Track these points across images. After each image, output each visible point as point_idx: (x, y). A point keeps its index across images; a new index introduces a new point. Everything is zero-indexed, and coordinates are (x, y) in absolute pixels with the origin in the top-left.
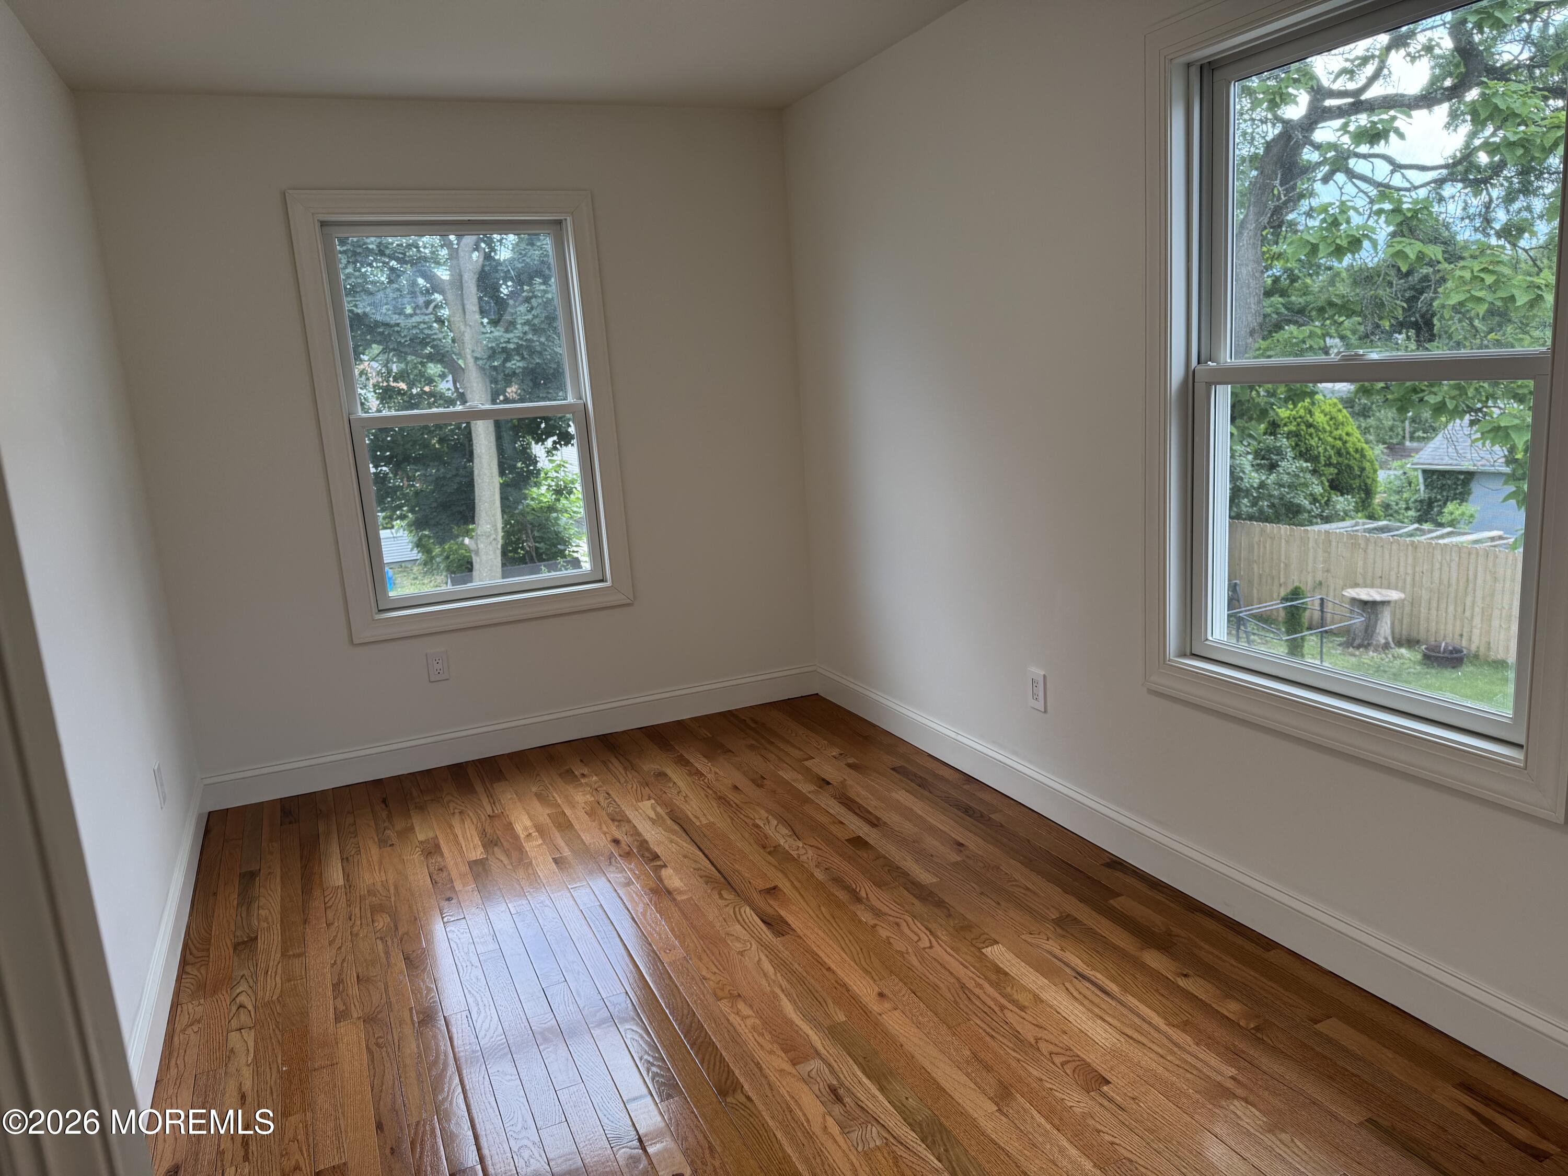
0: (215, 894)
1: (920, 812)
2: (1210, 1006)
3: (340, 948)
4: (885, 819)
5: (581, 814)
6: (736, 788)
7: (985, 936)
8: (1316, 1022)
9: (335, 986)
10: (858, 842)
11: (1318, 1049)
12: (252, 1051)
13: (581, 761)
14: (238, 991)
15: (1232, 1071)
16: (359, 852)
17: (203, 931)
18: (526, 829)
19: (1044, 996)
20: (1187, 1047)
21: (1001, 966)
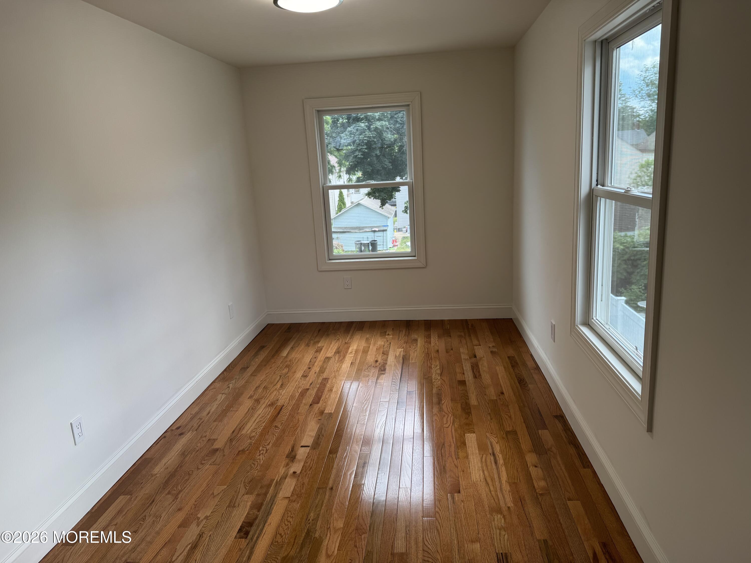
0: (249, 351)
1: (500, 377)
2: (532, 480)
3: (267, 376)
4: (483, 376)
5: (375, 349)
6: (438, 351)
7: (473, 429)
8: (569, 499)
9: (257, 387)
10: (463, 383)
11: (557, 510)
12: (221, 401)
13: (393, 329)
14: (232, 382)
15: (511, 504)
16: (297, 347)
17: (237, 362)
18: (353, 350)
19: (471, 457)
20: (504, 492)
21: (467, 441)
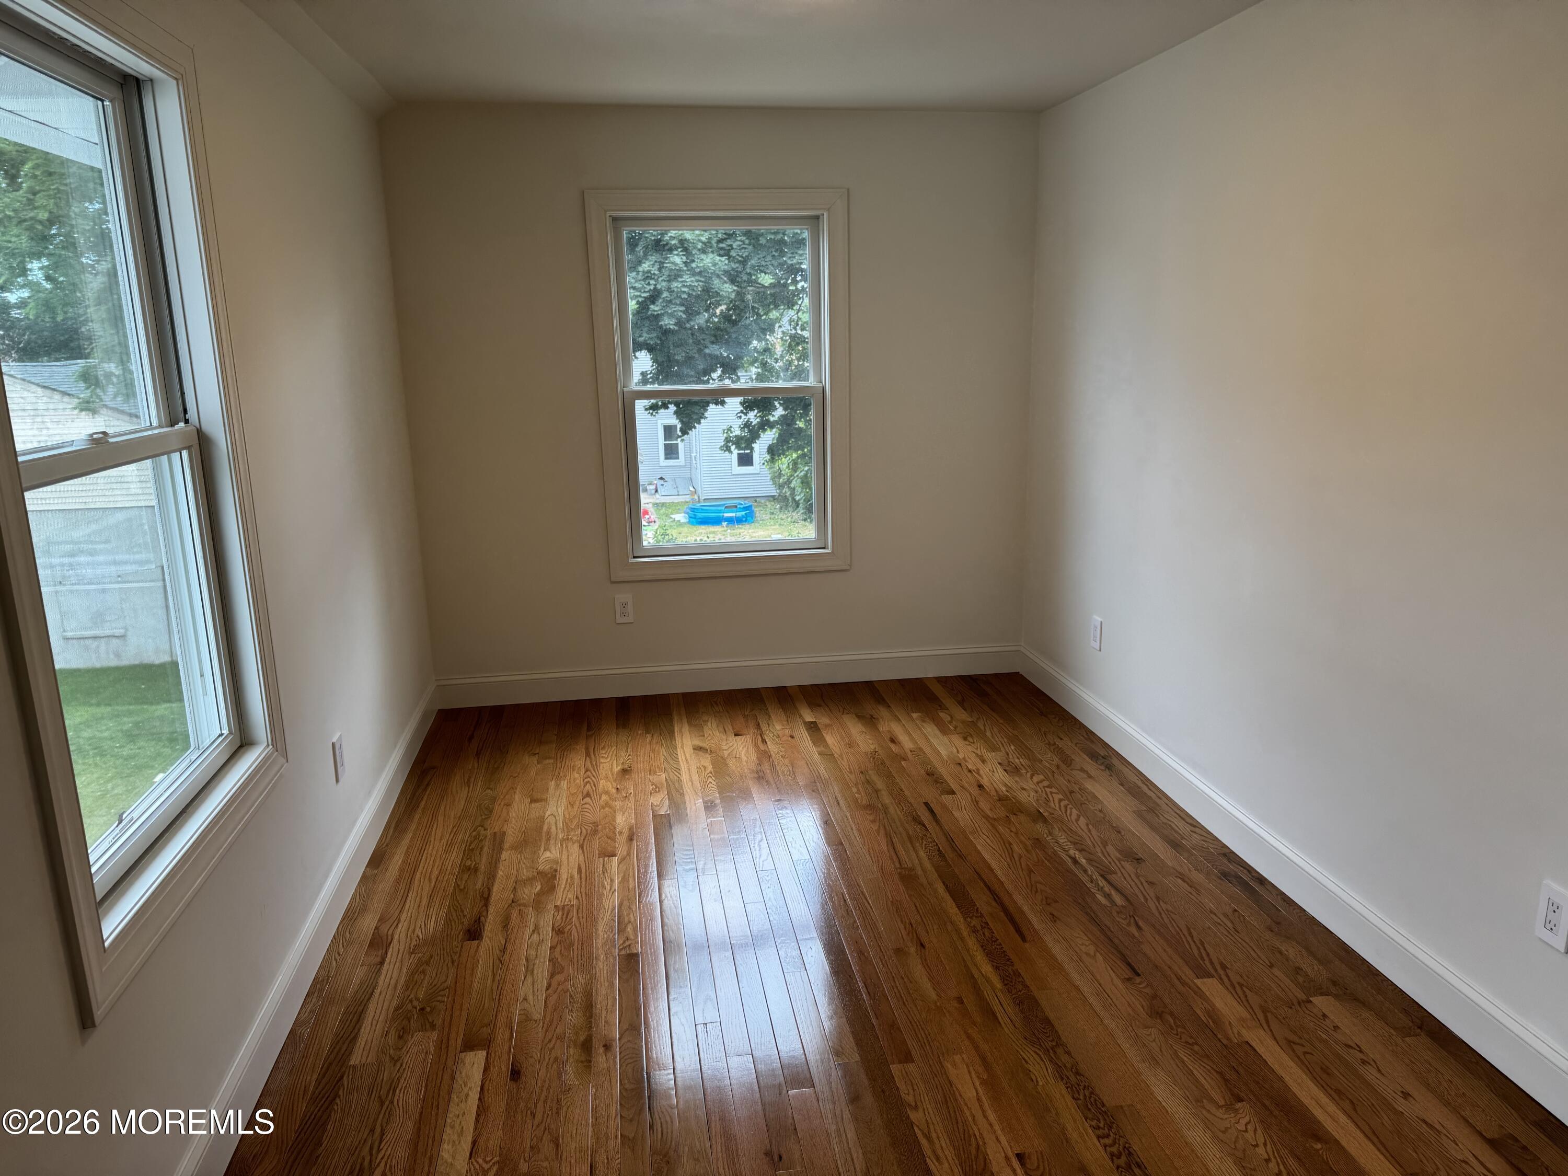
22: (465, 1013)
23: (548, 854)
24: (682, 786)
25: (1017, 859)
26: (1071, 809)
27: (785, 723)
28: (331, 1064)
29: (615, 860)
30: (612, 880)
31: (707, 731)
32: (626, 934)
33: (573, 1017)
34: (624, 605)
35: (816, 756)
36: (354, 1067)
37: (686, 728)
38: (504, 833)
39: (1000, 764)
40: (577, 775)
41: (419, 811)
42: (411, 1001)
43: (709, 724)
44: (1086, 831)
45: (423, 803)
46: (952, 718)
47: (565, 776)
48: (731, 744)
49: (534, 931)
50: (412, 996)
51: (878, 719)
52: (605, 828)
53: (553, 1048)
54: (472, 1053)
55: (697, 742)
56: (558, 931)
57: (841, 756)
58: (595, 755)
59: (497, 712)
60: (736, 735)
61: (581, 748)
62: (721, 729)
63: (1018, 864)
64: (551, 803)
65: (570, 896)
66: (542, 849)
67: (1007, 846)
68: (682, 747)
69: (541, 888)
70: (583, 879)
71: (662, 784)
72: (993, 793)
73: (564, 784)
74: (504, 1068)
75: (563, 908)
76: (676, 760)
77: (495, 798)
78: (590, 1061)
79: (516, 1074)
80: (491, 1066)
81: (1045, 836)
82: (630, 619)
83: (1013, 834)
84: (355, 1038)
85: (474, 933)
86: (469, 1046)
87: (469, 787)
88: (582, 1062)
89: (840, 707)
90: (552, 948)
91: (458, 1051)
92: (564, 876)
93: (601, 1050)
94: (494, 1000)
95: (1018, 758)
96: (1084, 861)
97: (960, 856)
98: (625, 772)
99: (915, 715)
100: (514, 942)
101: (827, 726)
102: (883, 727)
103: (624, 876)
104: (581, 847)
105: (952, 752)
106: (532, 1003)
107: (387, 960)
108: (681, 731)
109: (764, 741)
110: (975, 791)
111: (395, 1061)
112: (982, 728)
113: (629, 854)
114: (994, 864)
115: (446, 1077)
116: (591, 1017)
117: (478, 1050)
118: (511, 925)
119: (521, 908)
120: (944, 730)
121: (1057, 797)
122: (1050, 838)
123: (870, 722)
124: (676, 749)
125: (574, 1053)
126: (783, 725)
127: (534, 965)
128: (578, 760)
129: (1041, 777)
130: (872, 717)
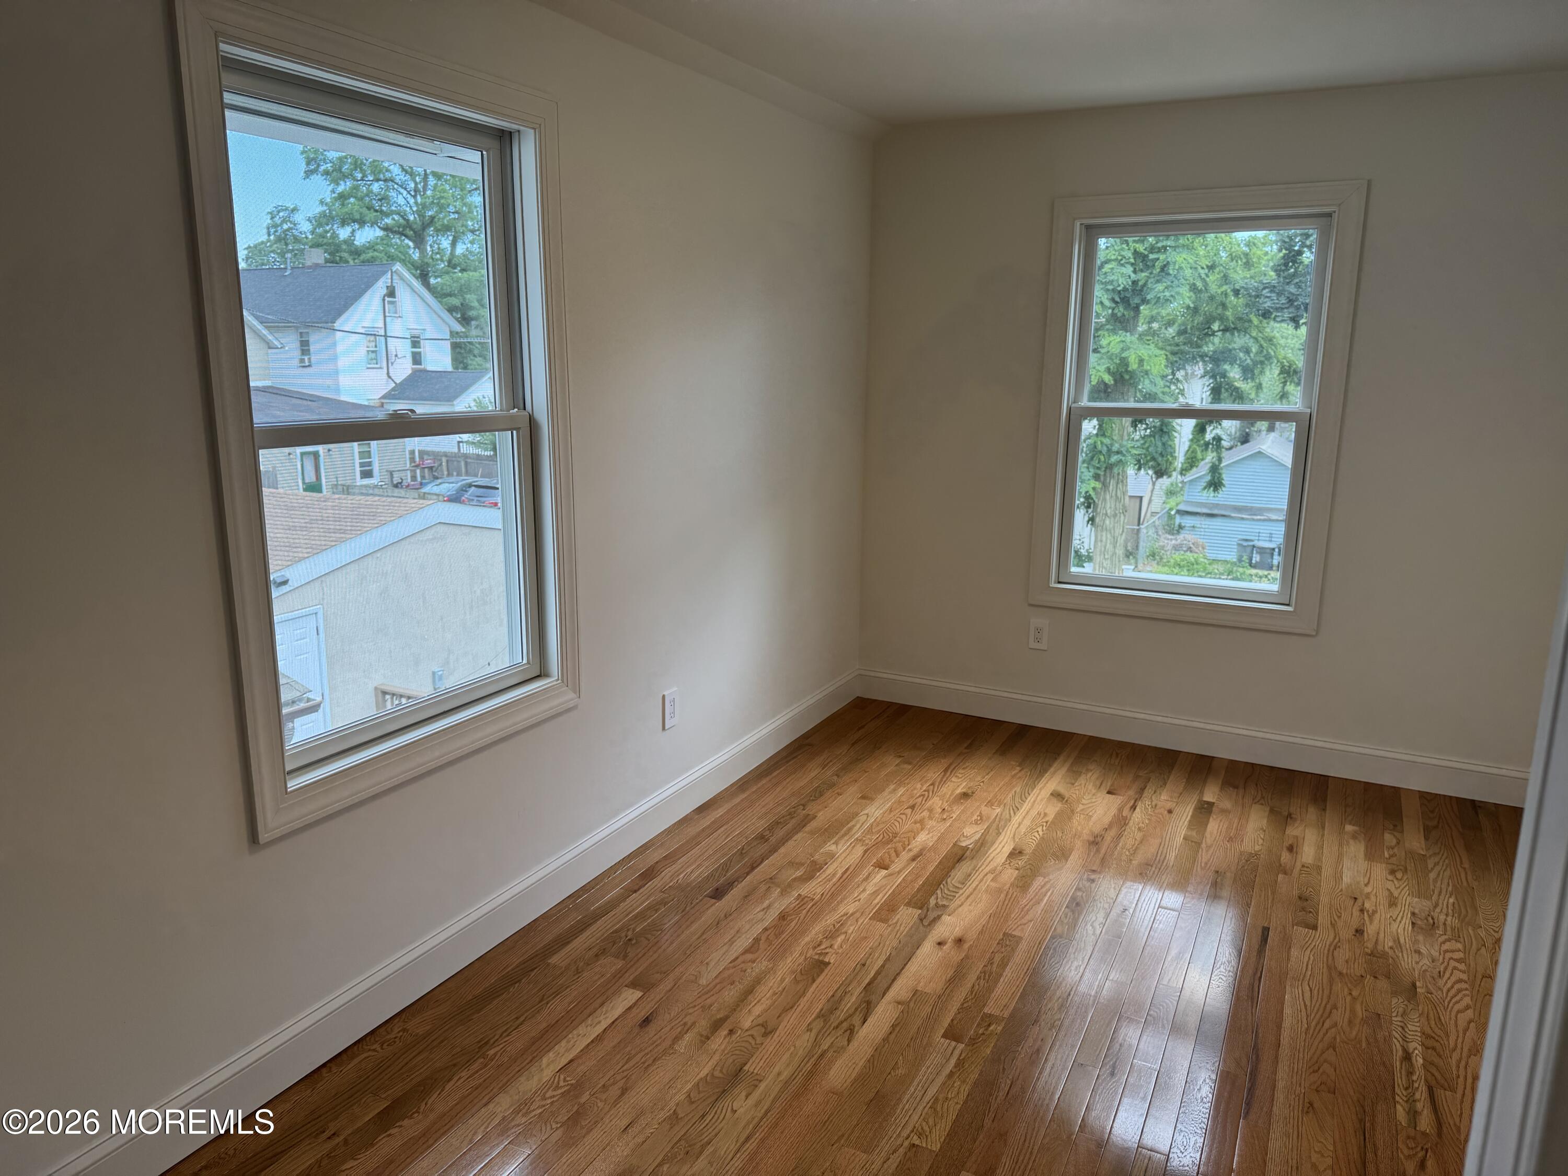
22: (655, 956)
23: (833, 847)
24: (1005, 826)
25: (1327, 1025)
26: (1465, 995)
27: (1176, 795)
28: (537, 955)
29: (884, 872)
30: (864, 890)
31: (1082, 780)
32: (833, 942)
33: (730, 995)
34: (1039, 630)
35: (1179, 840)
36: (549, 964)
37: (1063, 771)
38: (815, 817)
39: (1413, 914)
40: (919, 786)
41: (768, 779)
42: (628, 930)
43: (1090, 774)
44: (1461, 1029)
45: (778, 772)
46: (1398, 843)
47: (908, 784)
48: (1094, 800)
49: (764, 909)
50: (632, 926)
51: (1295, 820)
52: (899, 842)
53: (691, 1014)
54: (631, 991)
55: (1062, 790)
56: (783, 917)
57: (1209, 847)
58: (951, 772)
59: (903, 709)
60: (1109, 793)
61: (944, 763)
62: (1098, 783)
63: (1323, 1031)
64: (875, 804)
65: (818, 890)
66: (832, 842)
67: (1329, 1007)
68: (1041, 789)
69: (801, 876)
70: (841, 880)
71: (988, 818)
72: (1370, 945)
73: (901, 791)
74: (643, 1014)
75: (803, 899)
76: (1023, 800)
77: (834, 785)
78: (708, 1038)
79: (646, 1021)
80: (635, 1008)
81: (1394, 1014)
82: (1043, 646)
83: (1348, 998)
84: (568, 943)
85: (718, 894)
86: (634, 985)
87: (823, 769)
88: (702, 1036)
89: (1260, 792)
90: (766, 929)
91: (624, 984)
92: (828, 872)
93: (726, 1032)
94: (685, 953)
95: (1447, 915)
96: (1421, 1061)
97: (1252, 999)
98: (965, 795)
99: (1349, 828)
100: (742, 912)
101: (1224, 811)
102: (1293, 831)
103: (878, 890)
104: (866, 851)
105: (1358, 883)
106: (709, 969)
107: (641, 890)
108: (1055, 772)
109: (1134, 808)
110: (1346, 934)
111: (578, 972)
112: (1430, 866)
113: (899, 872)
114: (1287, 1023)
115: (599, 1001)
116: (743, 1001)
117: (638, 990)
118: (750, 898)
119: (772, 885)
120: (1370, 856)
121: (1458, 975)
122: (1399, 1019)
123: (1282, 819)
124: (1033, 789)
125: (703, 1024)
126: (1171, 797)
127: (739, 937)
128: (933, 773)
129: (1460, 946)
130: (1290, 816)
